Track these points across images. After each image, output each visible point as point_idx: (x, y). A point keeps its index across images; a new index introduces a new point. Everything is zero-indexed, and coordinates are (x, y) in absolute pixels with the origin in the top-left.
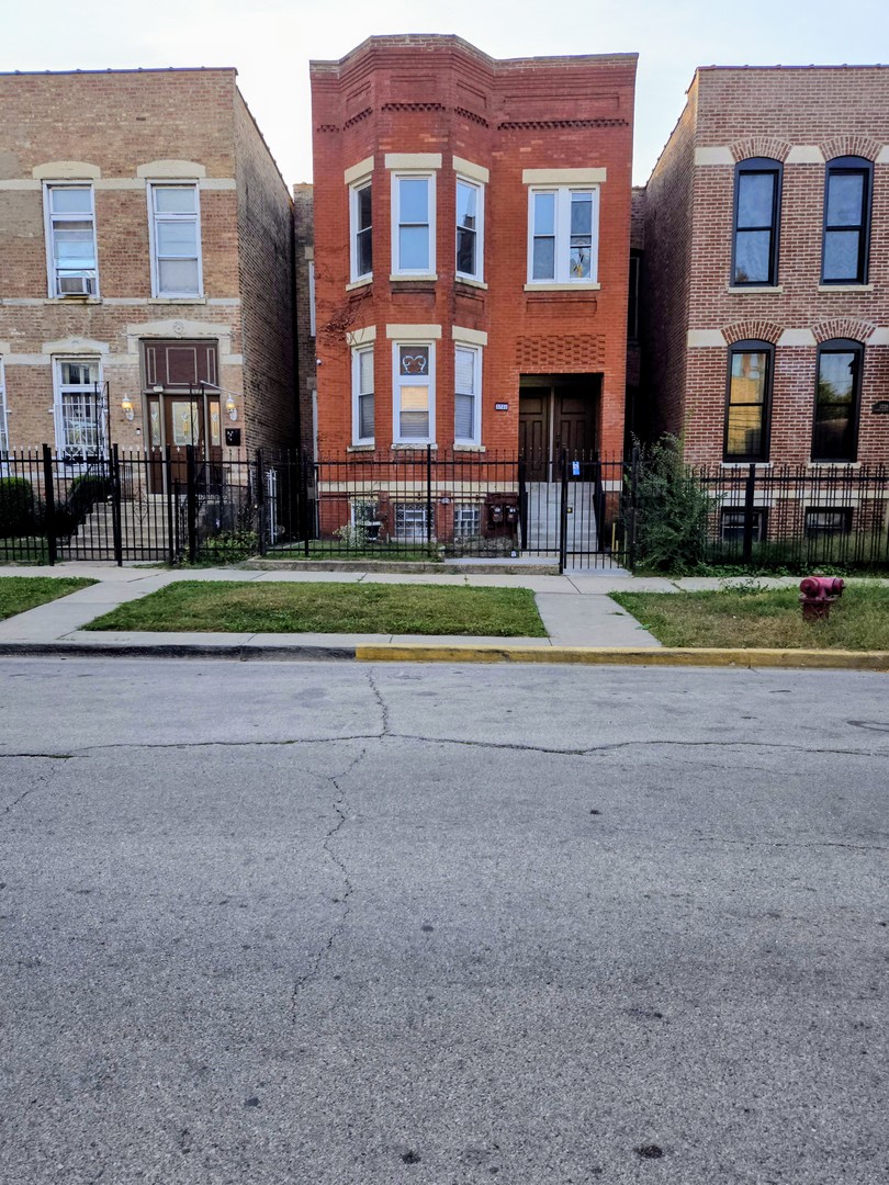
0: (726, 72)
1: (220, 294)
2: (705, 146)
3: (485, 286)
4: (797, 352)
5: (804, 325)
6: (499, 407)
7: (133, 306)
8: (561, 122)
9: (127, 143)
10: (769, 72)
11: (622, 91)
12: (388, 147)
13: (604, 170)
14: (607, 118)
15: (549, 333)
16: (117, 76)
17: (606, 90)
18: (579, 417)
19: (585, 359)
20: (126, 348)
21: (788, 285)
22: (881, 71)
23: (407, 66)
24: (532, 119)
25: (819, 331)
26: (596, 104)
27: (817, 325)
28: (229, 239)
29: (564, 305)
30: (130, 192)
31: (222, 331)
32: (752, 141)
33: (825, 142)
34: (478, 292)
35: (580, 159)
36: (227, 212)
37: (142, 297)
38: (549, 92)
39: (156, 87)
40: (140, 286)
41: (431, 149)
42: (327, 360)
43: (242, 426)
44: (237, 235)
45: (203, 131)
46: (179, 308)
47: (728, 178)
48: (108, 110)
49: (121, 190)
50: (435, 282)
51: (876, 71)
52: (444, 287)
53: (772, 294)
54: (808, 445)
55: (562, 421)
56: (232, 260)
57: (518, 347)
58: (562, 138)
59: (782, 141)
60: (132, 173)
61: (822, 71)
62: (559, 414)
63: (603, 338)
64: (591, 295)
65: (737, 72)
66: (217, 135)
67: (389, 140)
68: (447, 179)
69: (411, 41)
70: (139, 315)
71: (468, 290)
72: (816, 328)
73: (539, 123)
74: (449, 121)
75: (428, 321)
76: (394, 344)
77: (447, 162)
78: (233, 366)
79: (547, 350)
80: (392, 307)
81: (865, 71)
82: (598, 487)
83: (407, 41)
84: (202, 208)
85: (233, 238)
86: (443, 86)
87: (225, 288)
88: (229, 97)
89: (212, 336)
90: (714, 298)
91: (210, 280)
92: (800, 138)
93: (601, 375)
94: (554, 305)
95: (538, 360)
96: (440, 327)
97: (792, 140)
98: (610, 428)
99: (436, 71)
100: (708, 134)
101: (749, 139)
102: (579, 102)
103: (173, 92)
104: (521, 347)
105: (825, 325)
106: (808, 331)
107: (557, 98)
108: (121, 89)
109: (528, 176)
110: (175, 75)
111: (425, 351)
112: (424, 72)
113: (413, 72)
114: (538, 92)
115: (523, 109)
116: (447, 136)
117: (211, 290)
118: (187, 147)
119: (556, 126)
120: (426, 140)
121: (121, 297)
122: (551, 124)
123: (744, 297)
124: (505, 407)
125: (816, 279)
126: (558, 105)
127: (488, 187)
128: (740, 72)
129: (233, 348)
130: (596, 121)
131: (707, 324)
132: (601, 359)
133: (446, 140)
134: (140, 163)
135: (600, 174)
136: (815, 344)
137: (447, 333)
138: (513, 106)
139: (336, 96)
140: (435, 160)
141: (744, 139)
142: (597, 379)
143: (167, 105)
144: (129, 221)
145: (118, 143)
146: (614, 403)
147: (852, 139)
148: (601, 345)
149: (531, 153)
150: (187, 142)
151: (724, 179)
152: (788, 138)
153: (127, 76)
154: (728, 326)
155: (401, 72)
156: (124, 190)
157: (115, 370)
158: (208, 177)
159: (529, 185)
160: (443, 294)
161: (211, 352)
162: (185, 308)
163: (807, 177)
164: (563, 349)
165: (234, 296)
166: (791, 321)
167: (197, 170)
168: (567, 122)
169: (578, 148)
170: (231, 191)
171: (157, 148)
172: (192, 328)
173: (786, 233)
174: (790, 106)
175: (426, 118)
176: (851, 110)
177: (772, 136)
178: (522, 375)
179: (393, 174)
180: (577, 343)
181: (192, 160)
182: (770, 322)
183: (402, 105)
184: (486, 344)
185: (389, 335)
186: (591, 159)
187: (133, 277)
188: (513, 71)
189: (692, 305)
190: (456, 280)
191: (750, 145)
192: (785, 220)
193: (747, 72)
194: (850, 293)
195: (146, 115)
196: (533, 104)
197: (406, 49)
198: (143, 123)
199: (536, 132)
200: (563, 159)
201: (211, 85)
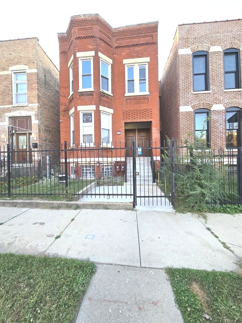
0: (187, 25)
1: (32, 103)
2: (181, 48)
3: (112, 95)
4: (219, 112)
5: (220, 103)
6: (118, 133)
7: (7, 108)
8: (134, 45)
9: (7, 61)
10: (201, 24)
11: (153, 34)
12: (77, 50)
13: (149, 58)
14: (149, 42)
15: (133, 109)
16: (4, 42)
17: (148, 34)
18: (145, 137)
19: (145, 117)
20: (5, 120)
21: (213, 90)
22: (240, 21)
23: (83, 25)
24: (125, 45)
25: (225, 104)
26: (145, 39)
27: (225, 103)
28: (35, 86)
29: (138, 100)
30: (7, 75)
31: (32, 114)
32: (197, 46)
33: (222, 44)
34: (109, 96)
35: (141, 55)
36: (34, 78)
37: (10, 105)
38: (130, 36)
39: (14, 45)
40: (9, 102)
41: (91, 50)
42: (63, 120)
43: (38, 142)
44: (37, 85)
45: (28, 56)
46: (20, 107)
47: (190, 58)
48: (1, 52)
49: (4, 75)
50: (93, 91)
51: (238, 21)
52: (96, 93)
53: (208, 93)
54: (225, 143)
55: (140, 139)
56: (36, 92)
57: (123, 114)
58: (135, 49)
59: (207, 45)
60: (8, 70)
61: (219, 23)
62: (139, 137)
63: (151, 110)
64: (147, 96)
65: (191, 25)
66: (32, 57)
67: (78, 48)
68: (97, 59)
69: (84, 16)
70: (9, 110)
71: (105, 95)
72: (224, 104)
73: (127, 46)
74: (97, 41)
75: (91, 104)
76: (80, 112)
77: (96, 54)
78: (36, 124)
79: (133, 115)
80: (79, 100)
81: (234, 21)
82: (152, 159)
83: (82, 17)
84: (27, 78)
85: (36, 86)
86: (94, 30)
87: (33, 101)
88: (35, 46)
89: (30, 115)
90: (188, 96)
91: (29, 99)
92: (214, 44)
93: (151, 122)
94: (134, 100)
95: (130, 118)
96: (95, 106)
97: (210, 45)
98: (155, 139)
99: (92, 26)
100: (183, 45)
101: (196, 45)
102: (140, 39)
103: (19, 46)
104: (125, 114)
105: (227, 103)
106: (222, 105)
107: (133, 38)
108: (5, 46)
109: (125, 61)
110: (20, 41)
111: (91, 115)
112: (89, 26)
113: (85, 27)
114: (127, 37)
115: (122, 42)
116: (96, 45)
117: (30, 102)
118: (23, 61)
119: (133, 46)
120: (89, 47)
121: (4, 105)
122: (131, 46)
123: (198, 95)
124: (119, 133)
125: (223, 88)
126: (133, 40)
127: (112, 66)
128: (192, 25)
129: (35, 118)
130: (146, 44)
131: (186, 104)
132: (151, 117)
133: (96, 47)
134: (10, 67)
135: (148, 59)
136: (225, 109)
137: (98, 108)
138: (120, 42)
139: (66, 43)
140: (93, 53)
141: (195, 46)
142: (150, 123)
143: (18, 50)
144: (6, 83)
145: (4, 62)
146: (156, 131)
147: (231, 43)
148: (151, 112)
149: (125, 55)
150: (23, 60)
151: (188, 58)
152: (209, 44)
153: (7, 42)
154: (193, 105)
155: (81, 27)
156: (5, 75)
157: (2, 127)
158: (29, 69)
159: (125, 64)
160: (96, 95)
161: (30, 120)
162: (22, 107)
163: (217, 56)
164: (138, 114)
165: (36, 103)
166: (215, 102)
167: (26, 67)
168: (137, 45)
169: (140, 52)
170: (35, 73)
171: (15, 62)
172: (24, 113)
173: (211, 74)
174: (209, 34)
175: (90, 40)
176: (230, 34)
177: (204, 44)
178: (125, 123)
179: (79, 59)
180: (143, 112)
181: (25, 65)
182: (208, 102)
183: (82, 37)
184: (113, 113)
185: (78, 110)
186: (145, 55)
187: (8, 99)
188: (119, 31)
189: (181, 98)
190: (101, 91)
191: (197, 47)
192: (210, 69)
193: (194, 25)
194: (236, 91)
195: (12, 53)
196: (126, 40)
197: (82, 19)
198: (11, 55)
199: (127, 48)
200: (136, 56)
201: (30, 43)
